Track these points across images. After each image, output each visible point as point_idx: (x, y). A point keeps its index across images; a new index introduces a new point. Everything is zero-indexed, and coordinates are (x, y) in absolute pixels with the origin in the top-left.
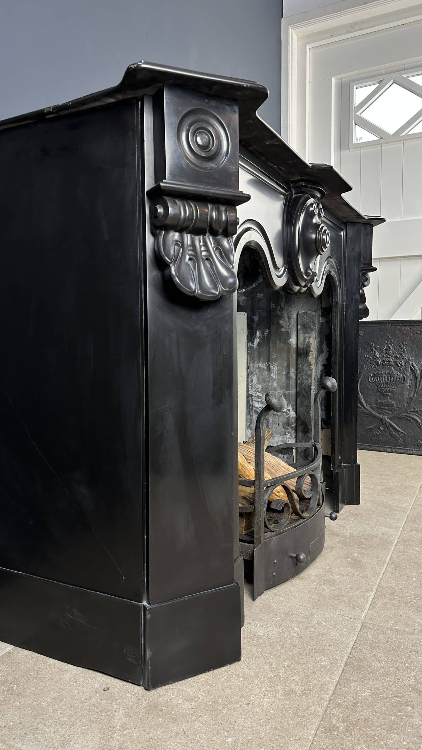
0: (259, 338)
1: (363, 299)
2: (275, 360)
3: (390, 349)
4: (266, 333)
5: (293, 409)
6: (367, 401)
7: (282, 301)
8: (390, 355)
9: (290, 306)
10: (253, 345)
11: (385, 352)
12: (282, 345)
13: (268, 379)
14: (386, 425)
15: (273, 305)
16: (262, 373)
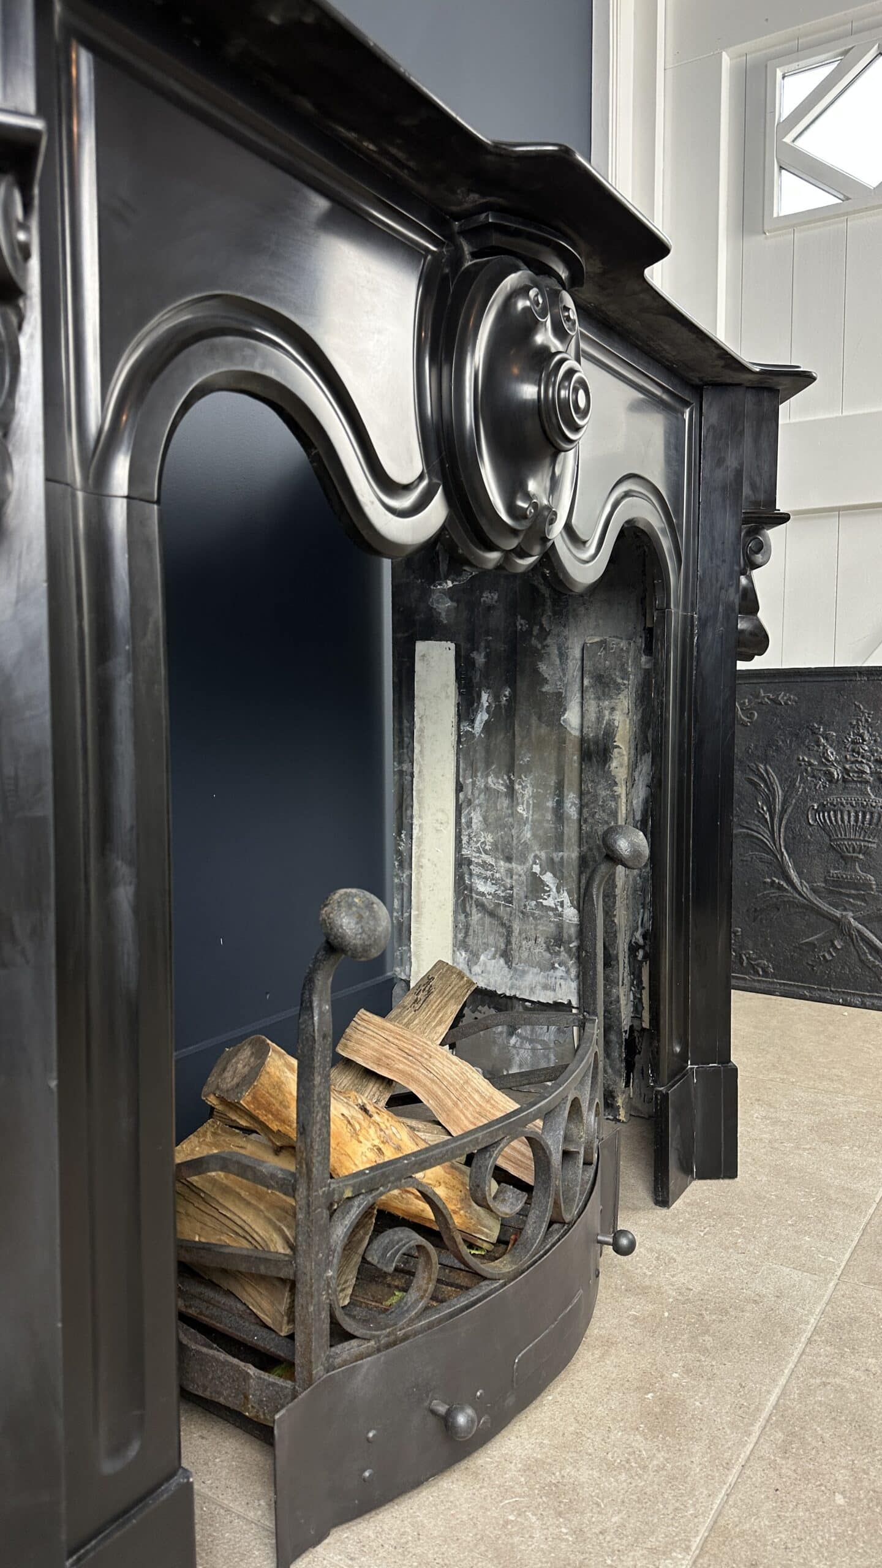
0: (488, 712)
1: (749, 603)
2: (528, 769)
3: (864, 740)
4: (505, 696)
5: (571, 902)
6: (802, 872)
7: (544, 611)
8: (863, 757)
9: (565, 626)
10: (473, 728)
11: (850, 746)
12: (544, 730)
13: (511, 820)
14: (850, 935)
15: (521, 623)
16: (495, 803)
